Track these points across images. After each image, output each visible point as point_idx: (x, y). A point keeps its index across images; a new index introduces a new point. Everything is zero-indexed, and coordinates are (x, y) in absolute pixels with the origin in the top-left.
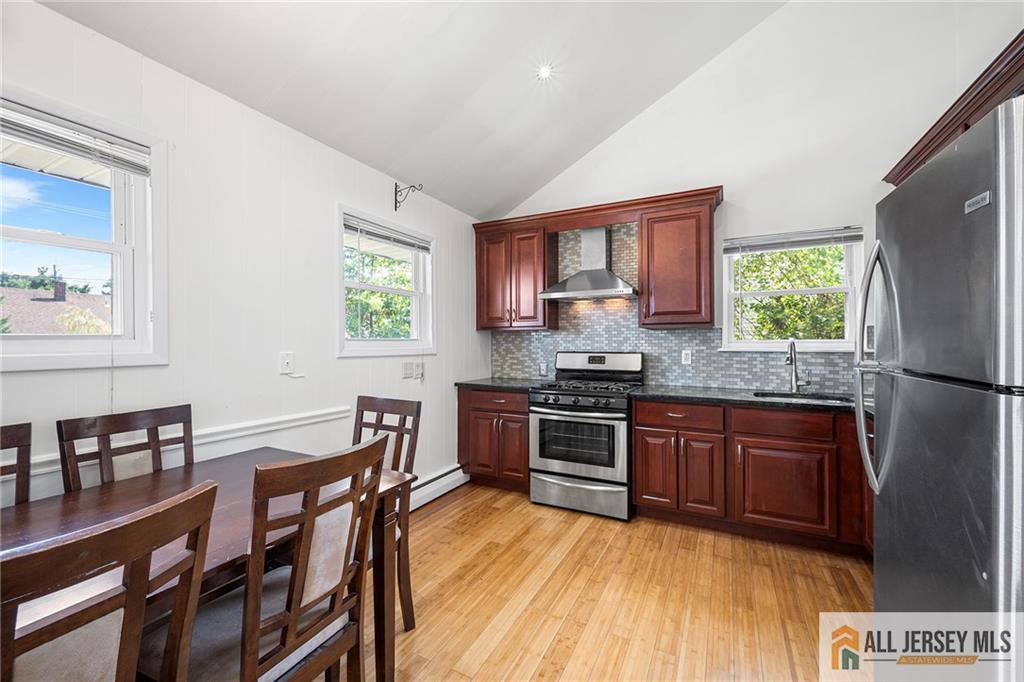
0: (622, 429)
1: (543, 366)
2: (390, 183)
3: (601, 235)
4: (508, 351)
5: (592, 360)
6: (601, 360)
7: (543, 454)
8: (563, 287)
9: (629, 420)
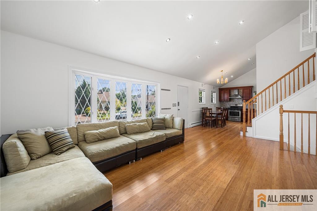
0: (240, 112)
1: (228, 106)
2: (213, 86)
3: (237, 90)
4: (223, 104)
5: (236, 105)
6: (237, 105)
7: (230, 115)
8: (231, 97)
9: (241, 111)
